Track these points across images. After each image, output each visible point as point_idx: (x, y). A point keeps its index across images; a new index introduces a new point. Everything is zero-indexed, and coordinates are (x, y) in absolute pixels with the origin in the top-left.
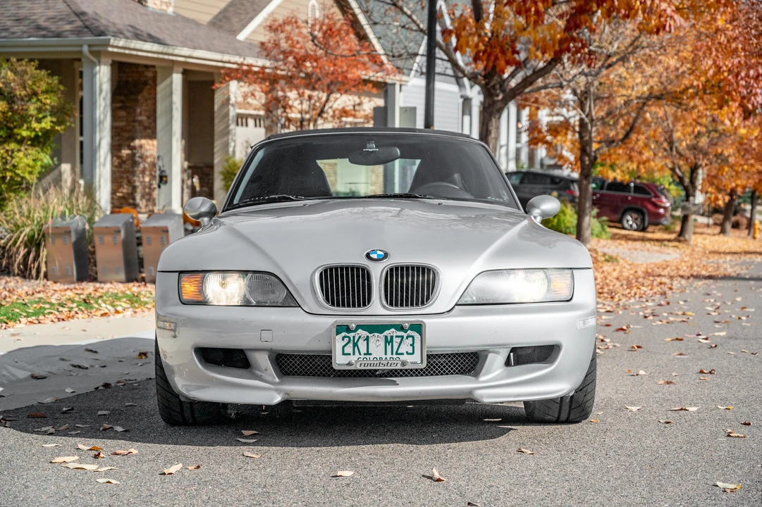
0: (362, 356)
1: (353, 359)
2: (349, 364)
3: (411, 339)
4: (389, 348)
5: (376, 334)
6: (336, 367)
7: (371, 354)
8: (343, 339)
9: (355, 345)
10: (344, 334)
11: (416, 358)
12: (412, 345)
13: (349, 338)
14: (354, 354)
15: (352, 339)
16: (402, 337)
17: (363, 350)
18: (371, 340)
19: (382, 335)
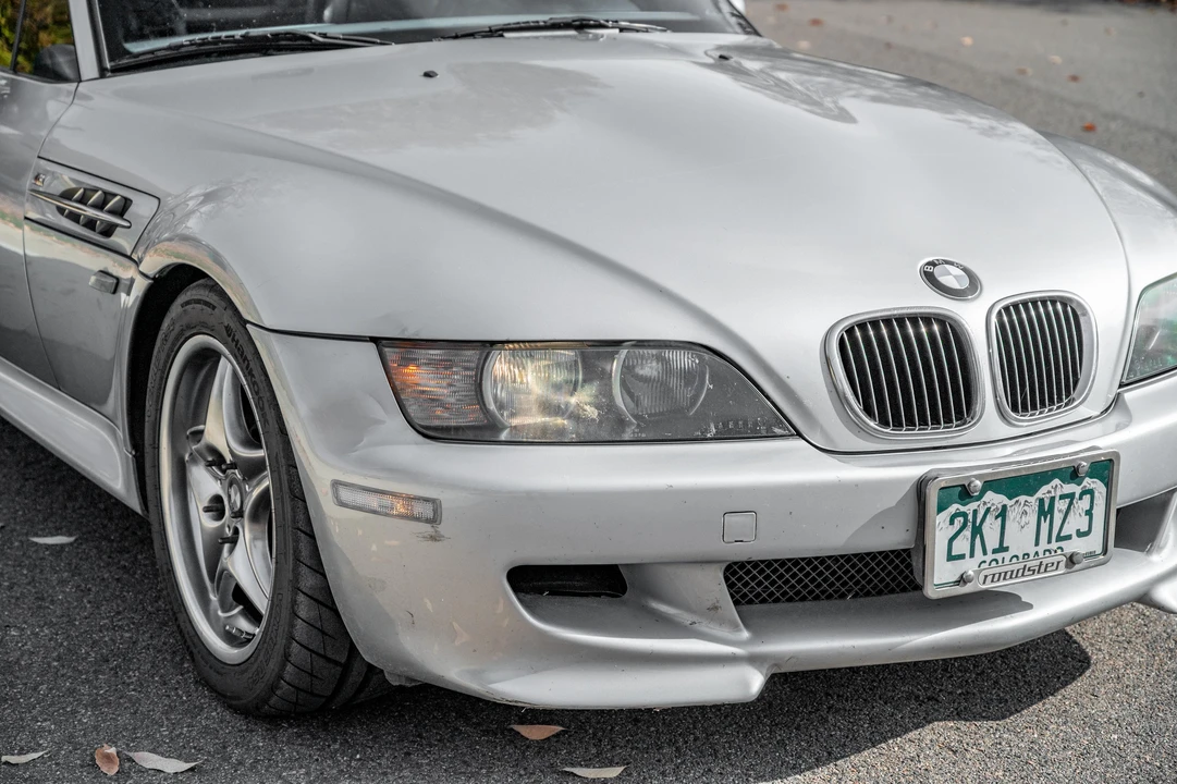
0: (989, 558)
1: (969, 566)
2: (962, 580)
3: (1087, 498)
4: (1045, 526)
5: (1022, 499)
6: (933, 592)
7: (1007, 549)
8: (952, 522)
9: (977, 531)
10: (955, 508)
11: (1091, 542)
12: (1089, 513)
13: (964, 515)
14: (972, 555)
15: (970, 517)
16: (1071, 496)
17: (992, 541)
18: (1011, 515)
19: (1032, 500)
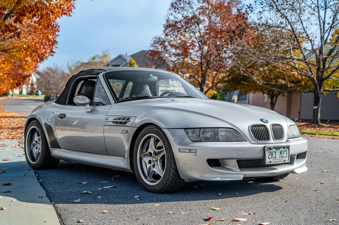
0: (274, 159)
1: (271, 160)
2: (270, 162)
3: (286, 151)
4: (281, 155)
5: (278, 150)
6: (267, 163)
7: (276, 158)
9: (272, 155)
11: (287, 159)
12: (286, 154)
13: (270, 152)
14: (272, 158)
16: (284, 151)
18: (277, 152)
19: (279, 151)
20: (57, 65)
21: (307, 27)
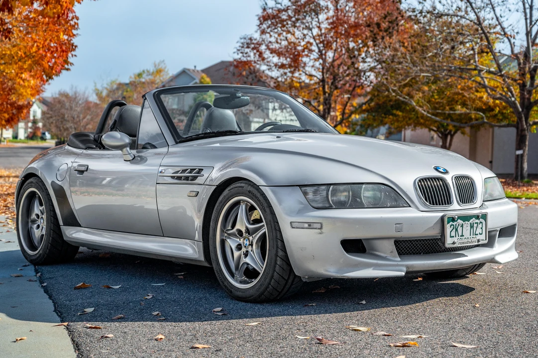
0: (460, 237)
1: (455, 239)
2: (454, 243)
3: (481, 224)
4: (472, 230)
5: (467, 222)
6: (447, 246)
7: (463, 236)
8: (450, 227)
9: (457, 230)
10: (451, 223)
11: (483, 237)
12: (482, 228)
13: (453, 225)
14: (456, 236)
15: (455, 226)
16: (477, 223)
17: (460, 234)
18: (464, 226)
19: (469, 223)
20: (76, 88)
21: (502, 15)
